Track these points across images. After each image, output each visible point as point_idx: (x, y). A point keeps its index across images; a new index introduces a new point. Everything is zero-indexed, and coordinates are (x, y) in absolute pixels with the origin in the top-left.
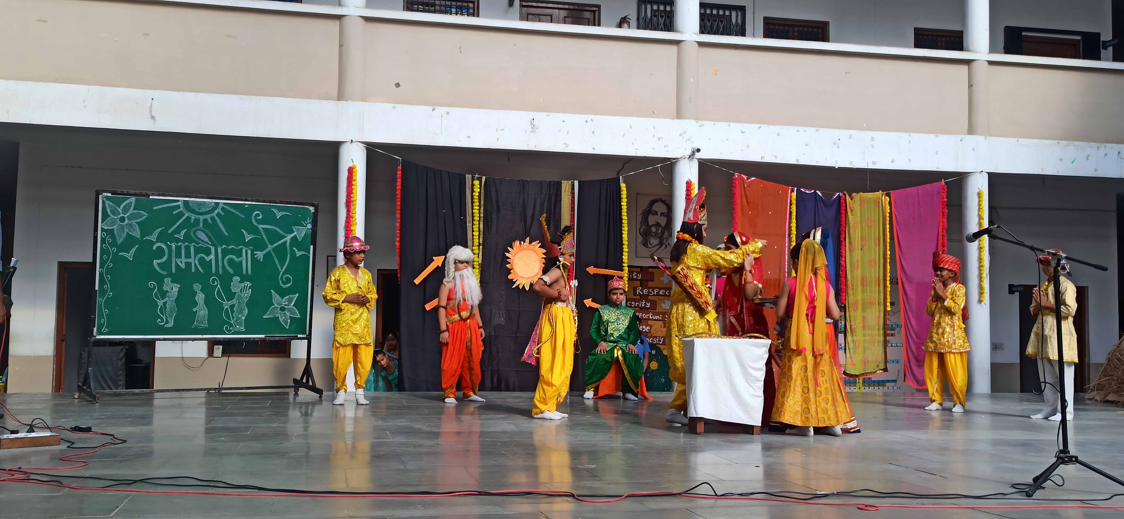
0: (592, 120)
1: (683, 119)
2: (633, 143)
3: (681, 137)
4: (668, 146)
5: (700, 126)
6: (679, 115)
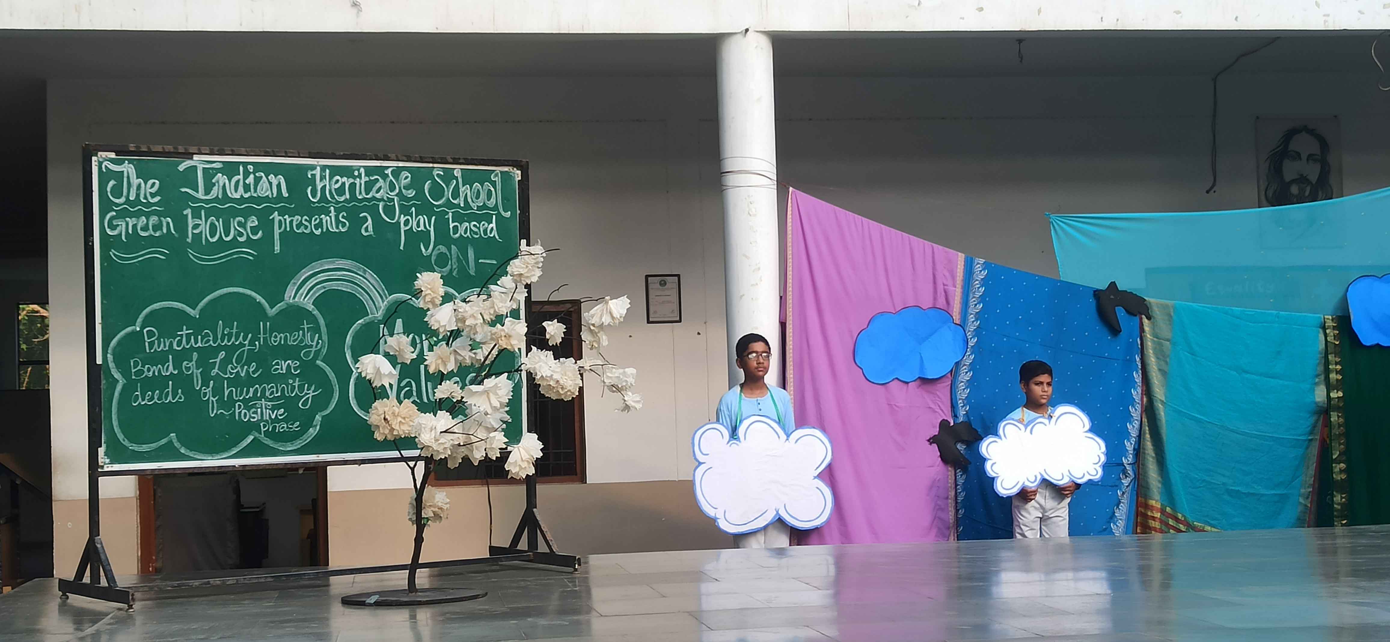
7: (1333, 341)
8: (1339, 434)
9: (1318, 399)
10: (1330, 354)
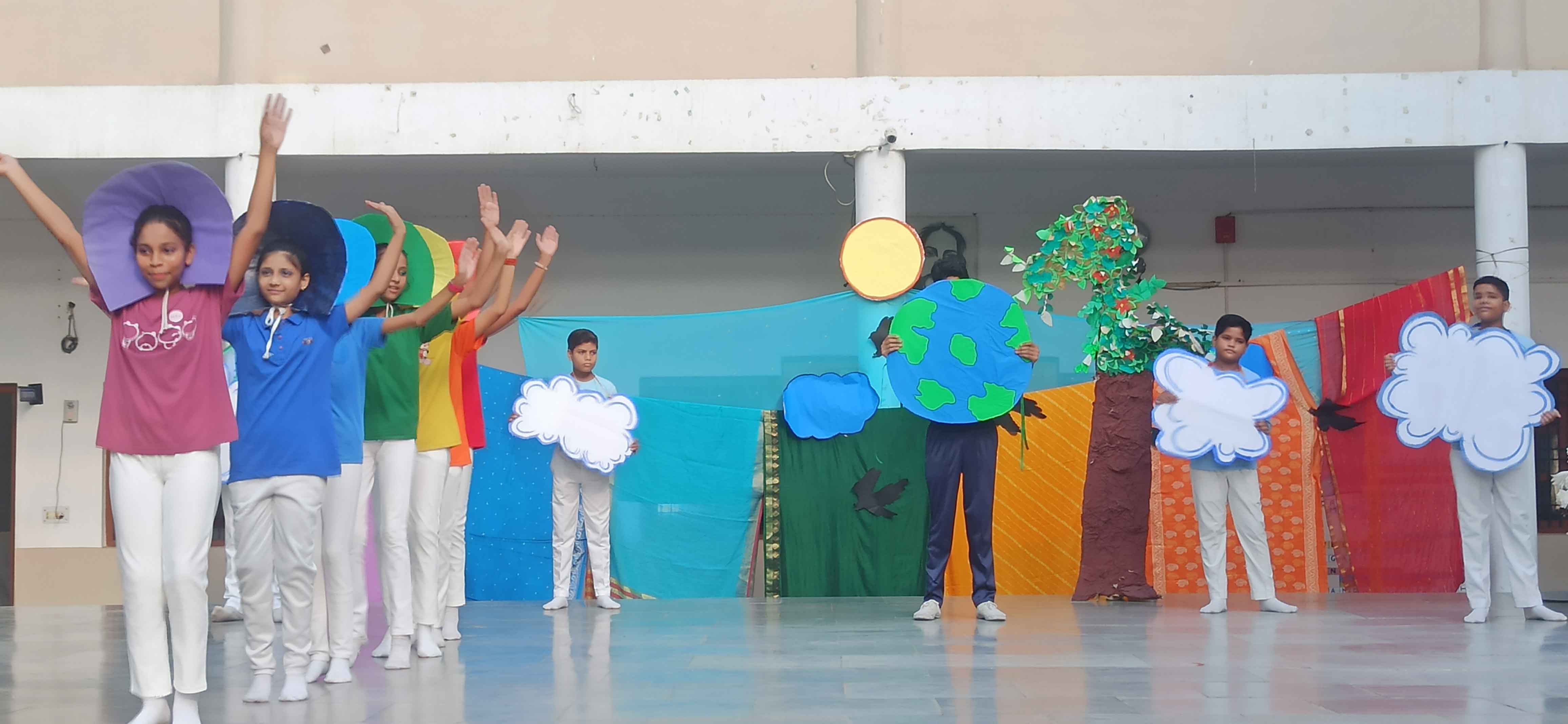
0: (686, 89)
1: (868, 76)
2: (768, 130)
3: (865, 111)
4: (837, 130)
5: (902, 87)
6: (862, 70)
7: (770, 433)
8: (773, 517)
9: (754, 485)
10: (767, 445)
